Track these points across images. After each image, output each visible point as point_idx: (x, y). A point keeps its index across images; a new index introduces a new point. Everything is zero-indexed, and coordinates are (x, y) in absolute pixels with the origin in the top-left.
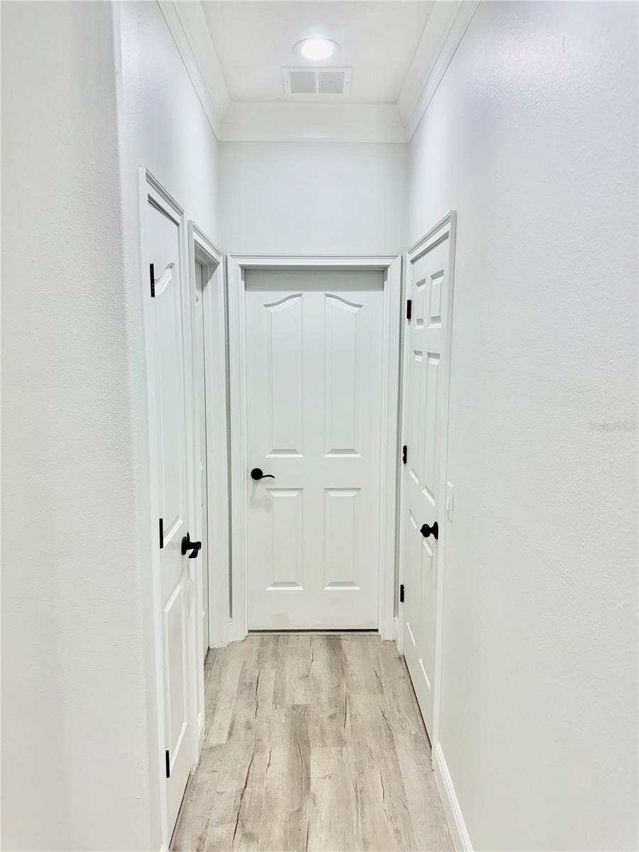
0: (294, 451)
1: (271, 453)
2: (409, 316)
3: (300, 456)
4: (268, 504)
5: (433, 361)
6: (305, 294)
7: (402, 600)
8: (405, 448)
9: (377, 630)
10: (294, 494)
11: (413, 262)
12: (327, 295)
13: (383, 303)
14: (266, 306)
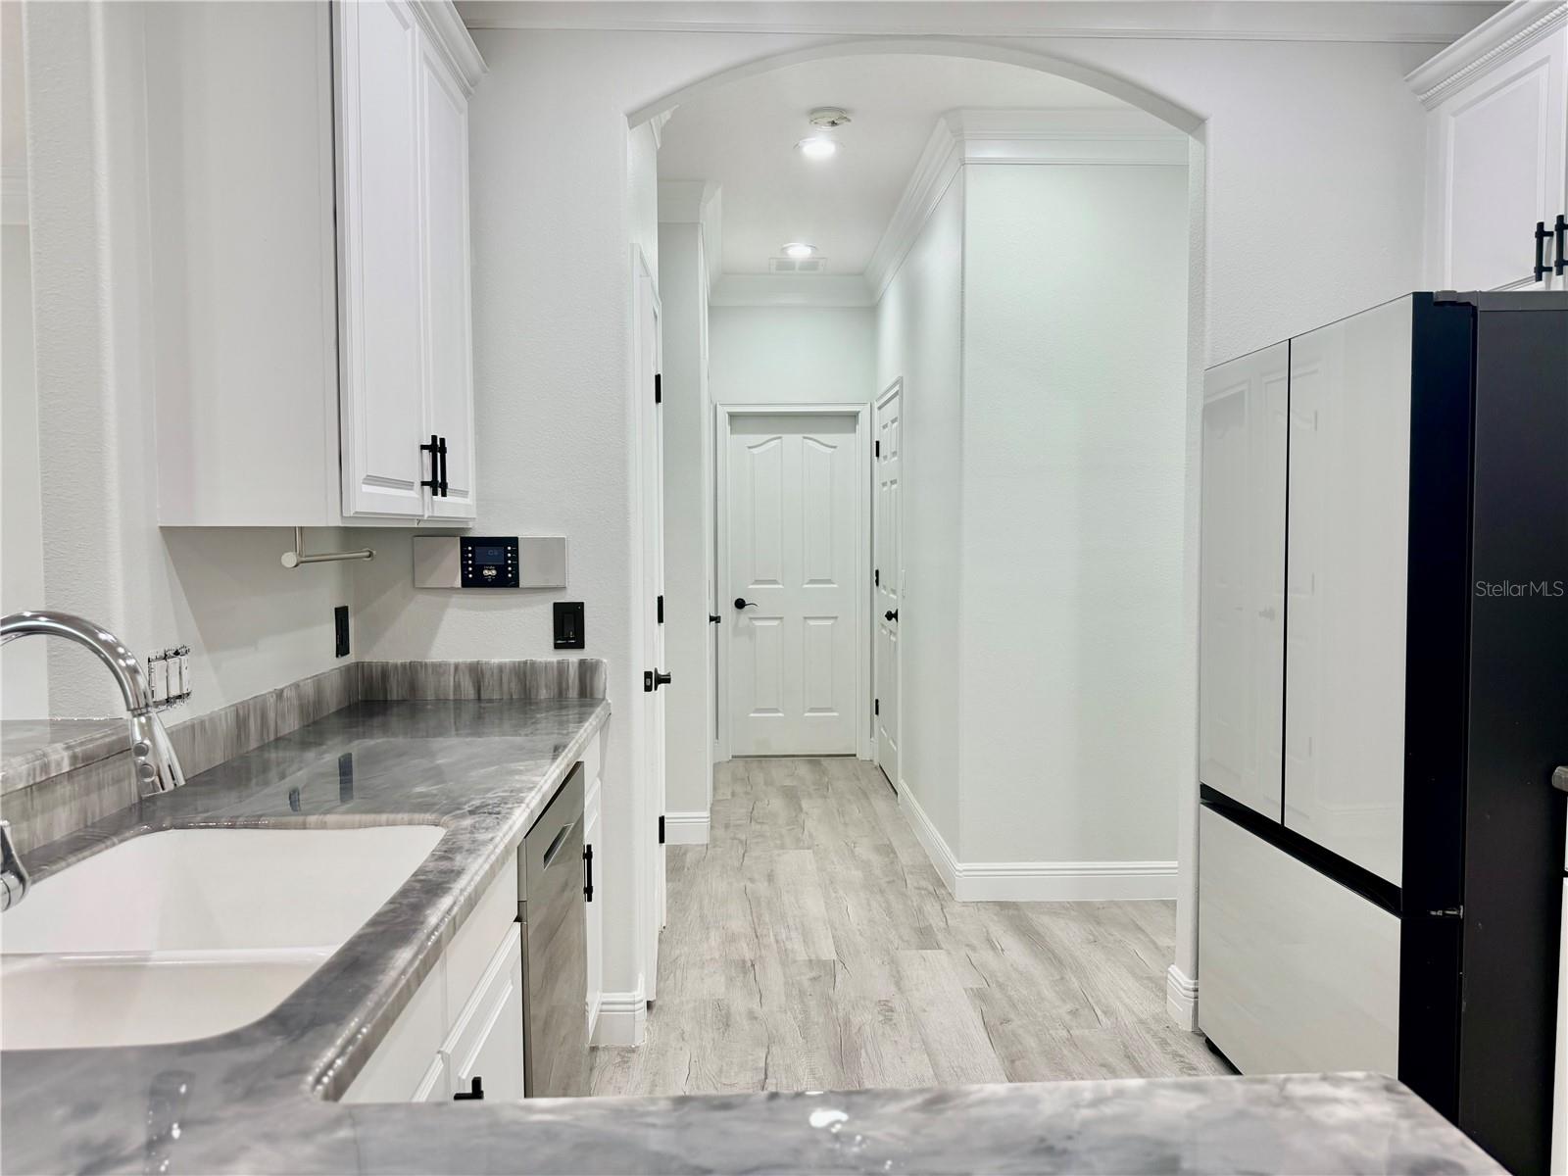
0: (774, 582)
1: (753, 584)
2: (878, 455)
3: (781, 586)
4: (751, 633)
5: (894, 486)
6: (785, 437)
7: (877, 713)
8: (877, 572)
9: (855, 755)
10: (775, 623)
11: (880, 408)
12: (805, 438)
13: (857, 443)
14: (750, 448)
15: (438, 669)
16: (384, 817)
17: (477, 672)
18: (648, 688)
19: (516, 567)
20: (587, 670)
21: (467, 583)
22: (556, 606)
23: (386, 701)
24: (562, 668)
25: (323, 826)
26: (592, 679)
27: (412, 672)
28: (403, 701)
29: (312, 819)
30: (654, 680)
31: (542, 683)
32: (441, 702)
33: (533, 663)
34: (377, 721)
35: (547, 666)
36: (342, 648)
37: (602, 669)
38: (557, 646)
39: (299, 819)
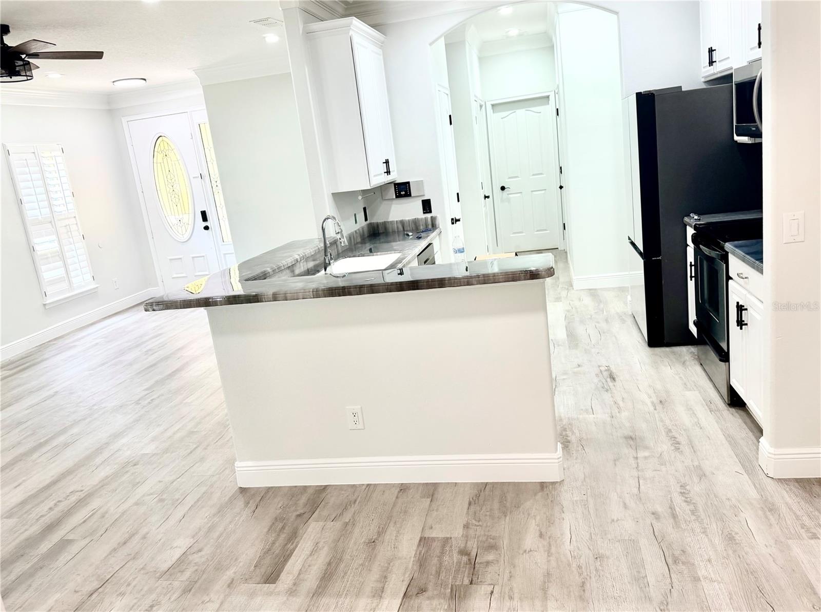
0: (517, 177)
1: (508, 179)
2: (558, 115)
3: (520, 179)
4: (508, 200)
6: (518, 111)
7: (565, 229)
8: (561, 168)
9: (557, 248)
10: (518, 195)
12: (526, 110)
13: (550, 109)
14: (502, 118)
15: (392, 222)
16: (389, 252)
17: (402, 222)
18: (453, 223)
19: (410, 190)
20: (433, 219)
21: (397, 197)
22: (422, 201)
23: (379, 233)
24: (426, 219)
25: (377, 255)
26: (435, 222)
27: (385, 224)
28: (384, 233)
29: (375, 254)
30: (455, 221)
31: (421, 224)
32: (394, 232)
33: (418, 219)
34: (378, 238)
35: (422, 219)
36: (366, 220)
37: (438, 219)
38: (424, 213)
39: (372, 254)
